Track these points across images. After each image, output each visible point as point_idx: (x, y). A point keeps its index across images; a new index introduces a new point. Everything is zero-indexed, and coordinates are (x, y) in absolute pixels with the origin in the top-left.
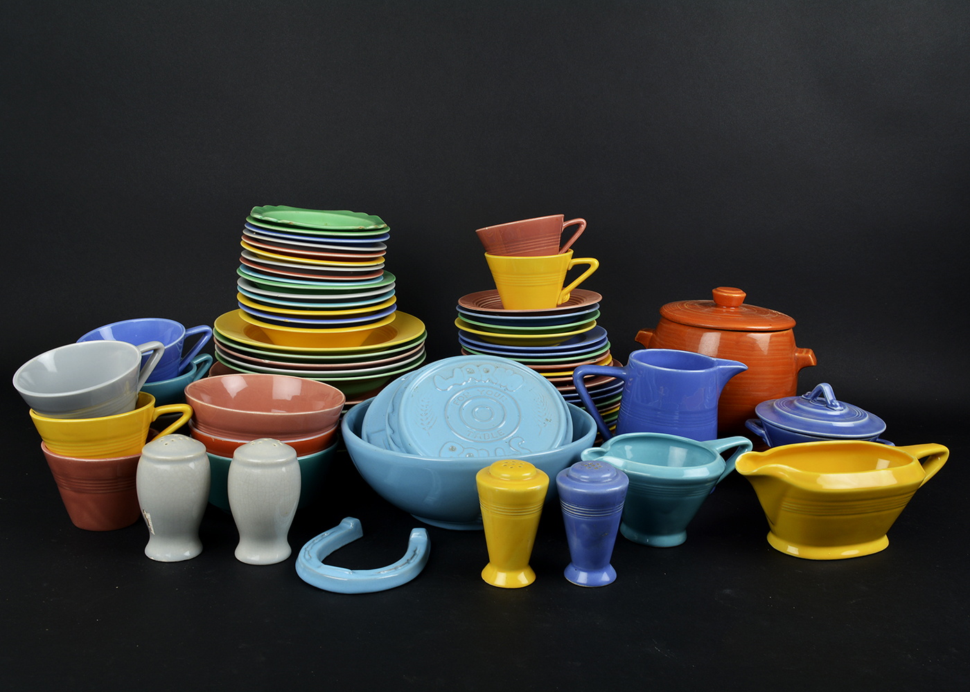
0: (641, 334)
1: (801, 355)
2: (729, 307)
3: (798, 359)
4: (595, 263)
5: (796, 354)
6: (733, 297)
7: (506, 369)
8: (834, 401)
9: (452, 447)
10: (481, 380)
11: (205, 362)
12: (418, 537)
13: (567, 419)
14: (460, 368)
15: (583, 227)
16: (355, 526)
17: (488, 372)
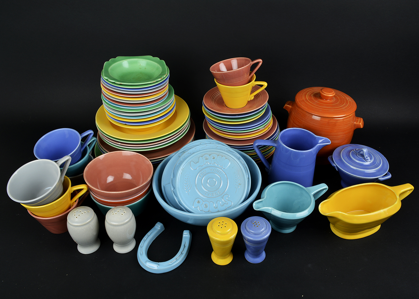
0: (286, 106)
1: (357, 123)
2: (326, 100)
3: (355, 125)
4: (265, 84)
5: (355, 123)
6: (329, 96)
7: (222, 156)
8: (368, 157)
9: (198, 201)
10: (211, 163)
11: (94, 141)
12: (186, 235)
13: (249, 178)
14: (202, 157)
15: (260, 64)
16: (161, 227)
17: (214, 158)
